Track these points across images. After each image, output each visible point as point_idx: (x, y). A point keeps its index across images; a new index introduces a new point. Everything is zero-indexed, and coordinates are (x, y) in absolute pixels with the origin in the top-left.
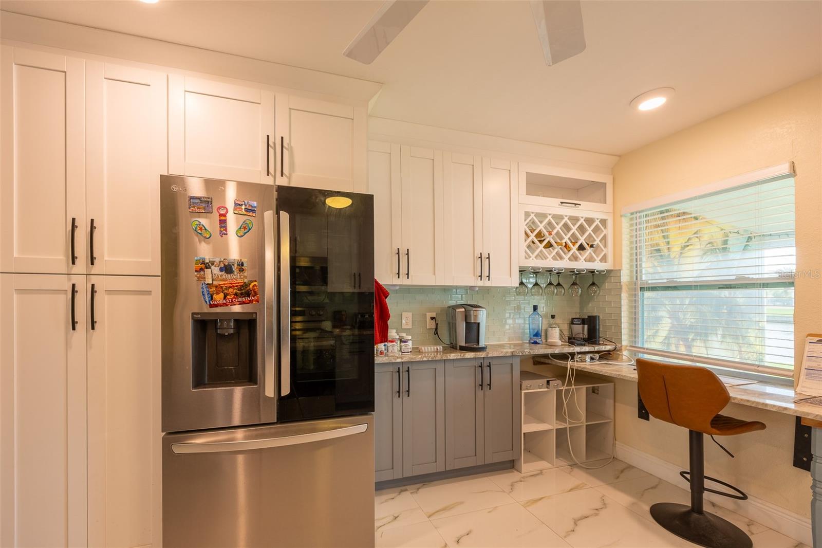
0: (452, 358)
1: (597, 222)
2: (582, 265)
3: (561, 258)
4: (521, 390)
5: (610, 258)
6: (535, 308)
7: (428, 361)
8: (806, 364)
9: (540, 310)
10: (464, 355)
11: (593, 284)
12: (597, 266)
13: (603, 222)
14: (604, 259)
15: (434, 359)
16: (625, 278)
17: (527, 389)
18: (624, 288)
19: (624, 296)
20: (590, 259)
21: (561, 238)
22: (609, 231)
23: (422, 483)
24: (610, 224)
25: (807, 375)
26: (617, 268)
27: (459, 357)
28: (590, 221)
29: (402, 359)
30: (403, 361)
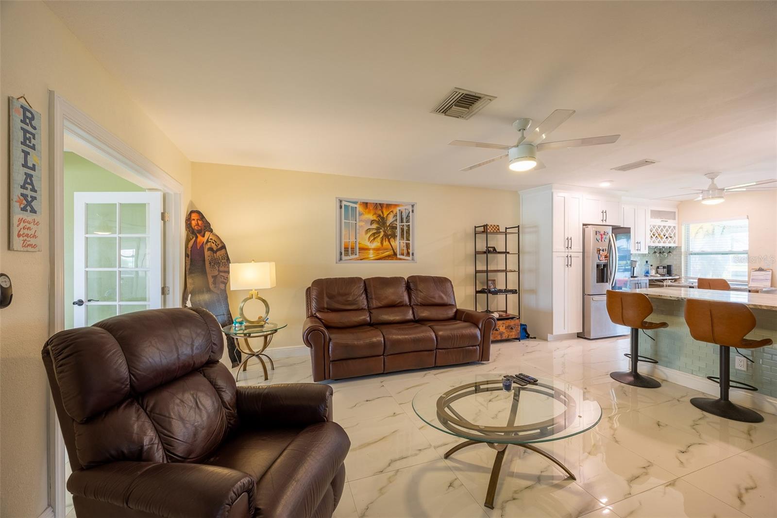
1: (672, 227)
2: (667, 245)
3: (661, 242)
5: (677, 242)
6: (647, 262)
8: (751, 278)
9: (648, 263)
11: (670, 252)
12: (672, 245)
13: (674, 227)
14: (674, 242)
16: (683, 250)
18: (683, 254)
19: (683, 257)
20: (670, 242)
21: (658, 230)
22: (676, 231)
24: (677, 228)
25: (752, 281)
26: (679, 246)
28: (670, 227)
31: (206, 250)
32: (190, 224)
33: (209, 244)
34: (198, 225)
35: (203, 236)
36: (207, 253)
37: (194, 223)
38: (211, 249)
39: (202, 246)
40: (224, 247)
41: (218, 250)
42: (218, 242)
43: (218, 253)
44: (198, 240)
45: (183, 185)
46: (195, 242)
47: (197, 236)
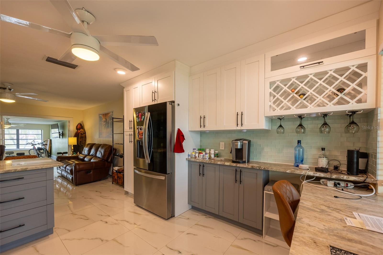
0: (218, 163)
1: (353, 69)
4: (264, 190)
7: (208, 163)
10: (224, 163)
15: (211, 163)
17: (268, 191)
23: (214, 217)
26: (378, 106)
27: (222, 164)
29: (199, 160)
30: (199, 161)
31: (80, 134)
32: (77, 127)
33: (81, 132)
34: (79, 127)
35: (80, 130)
36: (80, 135)
37: (78, 127)
38: (81, 134)
39: (79, 133)
40: (85, 133)
41: (83, 134)
42: (84, 132)
43: (83, 135)
44: (78, 131)
45: (73, 118)
46: (77, 132)
47: (78, 130)
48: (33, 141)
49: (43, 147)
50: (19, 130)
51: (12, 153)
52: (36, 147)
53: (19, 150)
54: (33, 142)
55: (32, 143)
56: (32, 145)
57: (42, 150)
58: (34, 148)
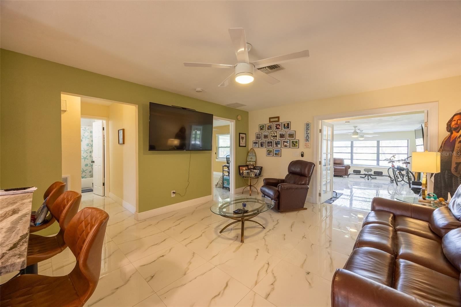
32: (451, 124)
34: (455, 122)
35: (458, 132)
37: (453, 123)
39: (454, 141)
44: (453, 136)
45: (438, 101)
46: (450, 137)
47: (454, 132)
48: (393, 156)
49: (404, 166)
50: (380, 141)
51: (371, 170)
52: (396, 165)
53: (378, 167)
54: (393, 158)
55: (391, 159)
56: (390, 162)
57: (403, 170)
58: (393, 166)
